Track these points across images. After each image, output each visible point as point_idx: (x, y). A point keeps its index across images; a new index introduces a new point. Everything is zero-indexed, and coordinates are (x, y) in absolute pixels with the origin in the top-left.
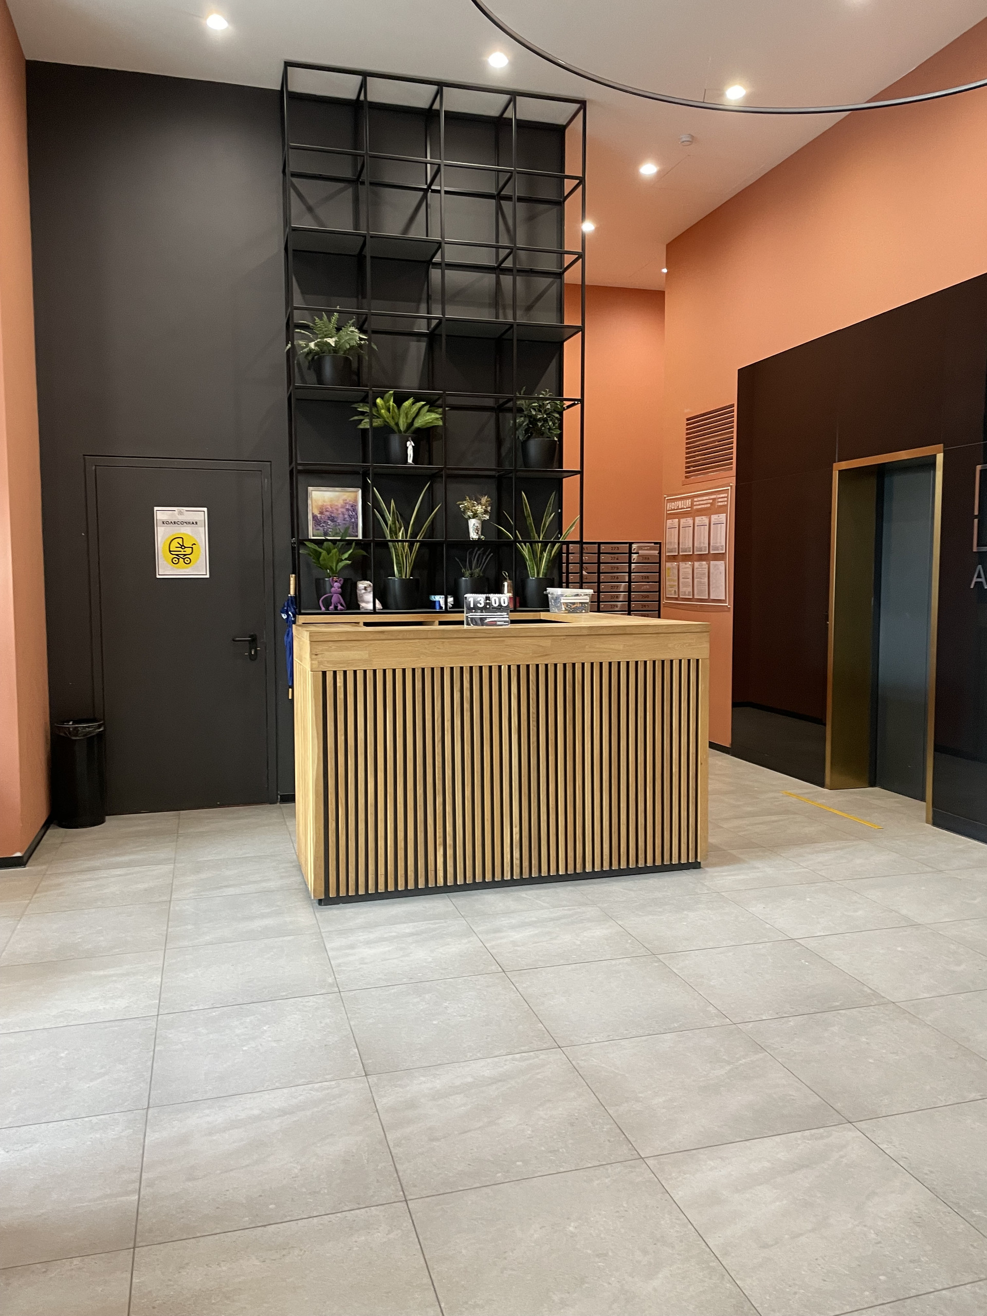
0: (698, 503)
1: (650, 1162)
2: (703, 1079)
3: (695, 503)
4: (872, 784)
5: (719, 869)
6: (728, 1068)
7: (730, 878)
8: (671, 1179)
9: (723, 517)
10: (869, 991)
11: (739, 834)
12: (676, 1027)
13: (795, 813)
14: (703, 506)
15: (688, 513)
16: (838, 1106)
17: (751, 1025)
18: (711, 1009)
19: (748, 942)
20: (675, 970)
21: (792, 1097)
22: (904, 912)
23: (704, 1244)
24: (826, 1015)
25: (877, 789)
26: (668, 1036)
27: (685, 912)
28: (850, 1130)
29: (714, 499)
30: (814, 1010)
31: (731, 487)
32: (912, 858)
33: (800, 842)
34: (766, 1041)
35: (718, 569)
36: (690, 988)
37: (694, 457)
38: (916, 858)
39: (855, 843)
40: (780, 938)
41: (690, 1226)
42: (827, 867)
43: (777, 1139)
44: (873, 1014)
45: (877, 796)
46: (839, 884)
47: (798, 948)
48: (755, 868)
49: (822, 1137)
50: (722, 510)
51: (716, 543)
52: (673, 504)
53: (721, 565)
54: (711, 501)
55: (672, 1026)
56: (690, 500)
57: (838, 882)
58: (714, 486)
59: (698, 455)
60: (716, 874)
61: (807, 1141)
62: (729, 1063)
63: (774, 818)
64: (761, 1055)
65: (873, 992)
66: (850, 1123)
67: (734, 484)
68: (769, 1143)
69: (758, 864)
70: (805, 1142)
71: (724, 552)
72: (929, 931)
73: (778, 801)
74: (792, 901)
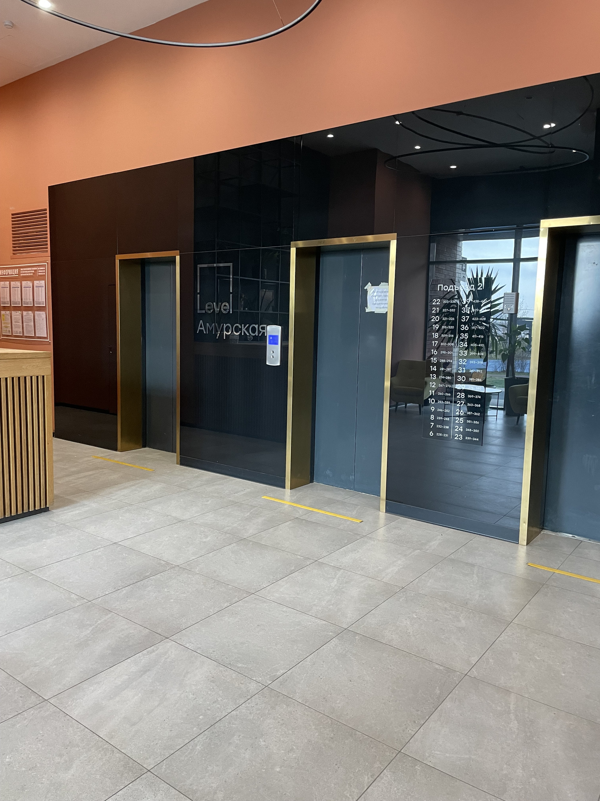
0: (23, 272)
1: (52, 701)
2: (76, 639)
3: (21, 272)
4: (144, 446)
5: (61, 509)
6: (91, 629)
7: (70, 513)
8: (68, 706)
9: (43, 282)
10: (164, 563)
11: (70, 486)
12: (52, 613)
13: (103, 468)
14: (28, 274)
15: (16, 278)
16: (159, 631)
17: (100, 599)
18: (73, 596)
19: (88, 550)
20: (45, 579)
21: (133, 634)
22: (174, 515)
23: (97, 737)
24: (142, 582)
25: (147, 449)
26: (49, 620)
27: (44, 540)
28: (168, 642)
29: (35, 270)
30: (136, 580)
31: (48, 263)
32: (173, 484)
33: (109, 485)
34: (112, 606)
35: (41, 317)
36: (57, 587)
37: (19, 240)
38: (175, 484)
39: (141, 481)
40: (108, 544)
41: (87, 729)
42: (128, 497)
43: (129, 660)
44: (168, 575)
45: (148, 452)
46: (136, 506)
47: (120, 547)
48: (84, 505)
49: (154, 651)
50: (41, 278)
51: (39, 300)
52: (4, 271)
53: (43, 314)
54: (33, 271)
55: (50, 613)
56: (17, 270)
57: (135, 505)
58: (35, 261)
59: (21, 240)
60: (60, 513)
61: (146, 656)
62: (91, 626)
63: (90, 473)
64: (109, 615)
65: (166, 563)
66: (168, 638)
67: (49, 262)
68: (125, 664)
69: (86, 502)
70: (145, 657)
71: (45, 306)
72: (189, 523)
73: (91, 462)
74: (111, 521)
